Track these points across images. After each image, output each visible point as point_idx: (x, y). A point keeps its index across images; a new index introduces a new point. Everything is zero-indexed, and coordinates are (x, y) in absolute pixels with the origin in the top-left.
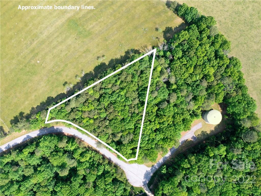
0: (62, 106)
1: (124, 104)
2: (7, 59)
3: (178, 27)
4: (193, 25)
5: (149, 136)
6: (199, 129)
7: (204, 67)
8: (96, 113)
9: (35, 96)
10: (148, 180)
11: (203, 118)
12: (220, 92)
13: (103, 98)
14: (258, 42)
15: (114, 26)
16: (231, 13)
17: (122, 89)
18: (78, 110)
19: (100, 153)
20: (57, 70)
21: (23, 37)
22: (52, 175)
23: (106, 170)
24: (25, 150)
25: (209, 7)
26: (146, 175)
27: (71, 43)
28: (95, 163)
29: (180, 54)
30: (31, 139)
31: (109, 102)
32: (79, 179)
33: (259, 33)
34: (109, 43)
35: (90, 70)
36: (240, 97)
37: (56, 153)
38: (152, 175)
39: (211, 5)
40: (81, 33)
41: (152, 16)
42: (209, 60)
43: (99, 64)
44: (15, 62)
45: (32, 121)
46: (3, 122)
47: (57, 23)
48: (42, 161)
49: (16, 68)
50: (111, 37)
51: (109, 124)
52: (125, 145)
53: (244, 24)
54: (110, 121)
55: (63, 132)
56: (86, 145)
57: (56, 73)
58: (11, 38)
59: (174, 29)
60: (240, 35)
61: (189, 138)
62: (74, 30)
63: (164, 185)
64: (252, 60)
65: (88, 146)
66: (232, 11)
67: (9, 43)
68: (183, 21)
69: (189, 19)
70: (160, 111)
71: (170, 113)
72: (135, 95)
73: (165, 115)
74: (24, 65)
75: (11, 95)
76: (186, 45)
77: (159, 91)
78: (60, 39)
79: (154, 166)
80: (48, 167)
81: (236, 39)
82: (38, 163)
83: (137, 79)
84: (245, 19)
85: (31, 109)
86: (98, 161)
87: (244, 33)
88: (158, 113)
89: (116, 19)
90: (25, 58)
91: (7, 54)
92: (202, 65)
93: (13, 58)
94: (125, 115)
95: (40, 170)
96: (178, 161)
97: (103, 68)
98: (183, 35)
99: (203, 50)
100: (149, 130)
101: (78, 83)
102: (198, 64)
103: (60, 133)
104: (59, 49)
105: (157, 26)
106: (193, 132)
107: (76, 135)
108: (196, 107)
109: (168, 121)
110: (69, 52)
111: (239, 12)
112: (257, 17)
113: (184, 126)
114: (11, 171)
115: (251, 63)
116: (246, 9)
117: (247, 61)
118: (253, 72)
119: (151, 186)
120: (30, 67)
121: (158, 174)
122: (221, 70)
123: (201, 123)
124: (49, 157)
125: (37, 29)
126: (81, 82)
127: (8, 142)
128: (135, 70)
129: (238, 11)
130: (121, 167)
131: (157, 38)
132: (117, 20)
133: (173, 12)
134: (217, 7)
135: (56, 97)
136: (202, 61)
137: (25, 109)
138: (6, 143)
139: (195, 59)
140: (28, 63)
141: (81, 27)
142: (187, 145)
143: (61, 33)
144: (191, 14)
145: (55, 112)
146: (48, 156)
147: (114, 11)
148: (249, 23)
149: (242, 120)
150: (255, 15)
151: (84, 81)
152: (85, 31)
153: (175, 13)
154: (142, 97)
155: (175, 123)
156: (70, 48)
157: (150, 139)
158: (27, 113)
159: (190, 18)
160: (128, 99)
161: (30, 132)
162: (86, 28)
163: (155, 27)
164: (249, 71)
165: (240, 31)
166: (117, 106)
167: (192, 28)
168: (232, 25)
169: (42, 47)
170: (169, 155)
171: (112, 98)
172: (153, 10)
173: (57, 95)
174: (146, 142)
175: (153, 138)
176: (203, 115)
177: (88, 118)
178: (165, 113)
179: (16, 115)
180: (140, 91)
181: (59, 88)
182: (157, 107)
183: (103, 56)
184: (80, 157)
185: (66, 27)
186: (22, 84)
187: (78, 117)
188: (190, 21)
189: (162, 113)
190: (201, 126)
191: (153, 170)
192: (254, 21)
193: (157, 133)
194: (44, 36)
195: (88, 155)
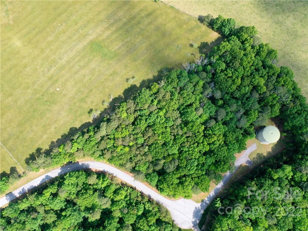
0: (90, 134)
1: (165, 125)
2: (21, 90)
3: (214, 42)
4: (233, 36)
5: (198, 161)
6: (254, 151)
7: (252, 77)
8: (132, 138)
9: (55, 128)
10: (198, 220)
11: (257, 138)
12: (275, 103)
13: (139, 121)
14: (307, 51)
15: (143, 45)
16: (271, 24)
17: (160, 109)
18: (108, 138)
19: (137, 190)
20: (81, 97)
21: (40, 64)
22: (81, 220)
23: (147, 208)
24: (46, 191)
25: (246, 19)
26: (196, 213)
27: (95, 67)
28: (132, 201)
29: (224, 66)
30: (50, 180)
31: (146, 125)
32: (115, 222)
33: (305, 42)
34: (139, 63)
35: (119, 94)
36: (299, 108)
37: (85, 191)
38: (202, 212)
39: (248, 17)
40: (106, 55)
41: (185, 33)
42: (257, 70)
43: (129, 86)
44: (31, 92)
45: (54, 156)
46: (17, 162)
47: (78, 47)
48: (67, 204)
49: (32, 99)
50: (140, 57)
51: (149, 150)
52: (170, 173)
53: (288, 34)
54: (150, 146)
55: (90, 167)
56: (119, 182)
57: (80, 100)
58: (25, 67)
59: (210, 44)
60: (285, 45)
61: (243, 163)
62: (97, 53)
63: (222, 221)
64: (302, 70)
65: (122, 182)
66: (271, 22)
67: (23, 72)
68: (220, 35)
69: (226, 31)
70: (208, 130)
71: (220, 131)
72: (177, 114)
73: (214, 134)
74: (41, 94)
75: (26, 129)
76: (228, 56)
77: (205, 107)
78: (82, 63)
79: (205, 201)
80: (75, 210)
81: (281, 50)
82: (62, 207)
83: (177, 96)
84: (287, 28)
85: (50, 143)
86: (136, 199)
87: (289, 42)
88: (205, 134)
89: (144, 37)
90: (42, 86)
91: (21, 84)
92: (250, 75)
93: (28, 88)
94: (167, 137)
95: (65, 216)
96: (234, 191)
97: (134, 91)
98: (224, 46)
99: (249, 59)
100: (197, 153)
101: (105, 109)
102: (246, 74)
103: (87, 169)
104: (81, 74)
105: (191, 42)
106: (247, 155)
107: (106, 170)
108: (248, 124)
109: (218, 141)
110: (94, 76)
111: (279, 22)
112: (300, 26)
113: (238, 145)
114: (29, 218)
115: (302, 73)
116: (286, 19)
117: (297, 71)
118: (306, 83)
119: (202, 227)
120: (48, 96)
121: (210, 210)
122: (273, 80)
123: (255, 144)
124: (75, 198)
125: (55, 54)
126: (109, 108)
127: (23, 185)
128: (173, 88)
129: (278, 20)
130: (164, 205)
131: (192, 54)
132: (145, 39)
133: (207, 27)
134: (254, 18)
135: (80, 127)
136: (250, 71)
137: (43, 144)
138: (19, 187)
139: (241, 70)
140: (45, 91)
141: (105, 49)
142: (241, 171)
143: (83, 57)
144: (229, 26)
145: (82, 142)
146: (73, 198)
147: (142, 30)
148: (292, 32)
149: (305, 133)
150: (298, 23)
151: (113, 107)
152: (111, 53)
153: (209, 27)
154: (185, 116)
155: (228, 142)
156: (94, 72)
157: (199, 164)
158: (46, 149)
159: (228, 30)
160: (169, 119)
161: (49, 171)
162: (112, 49)
163: (189, 43)
164: (302, 81)
165: (284, 41)
166: (157, 128)
167: (232, 39)
168: (275, 36)
169: (62, 73)
170: (221, 186)
171: (150, 120)
172: (185, 26)
173: (81, 124)
174: (196, 168)
175: (203, 163)
176: (256, 134)
177: (122, 146)
178: (215, 131)
179: (33, 152)
180: (182, 110)
181: (84, 117)
182: (204, 126)
183: (133, 77)
184: (113, 195)
185: (89, 50)
186: (40, 116)
187: (110, 146)
188: (227, 34)
189: (211, 132)
190: (256, 148)
191: (204, 206)
192: (298, 30)
193: (207, 156)
194: (63, 61)
195: (123, 193)
